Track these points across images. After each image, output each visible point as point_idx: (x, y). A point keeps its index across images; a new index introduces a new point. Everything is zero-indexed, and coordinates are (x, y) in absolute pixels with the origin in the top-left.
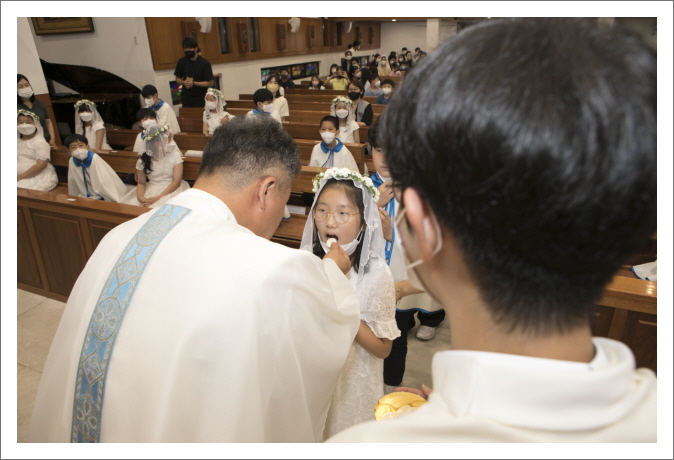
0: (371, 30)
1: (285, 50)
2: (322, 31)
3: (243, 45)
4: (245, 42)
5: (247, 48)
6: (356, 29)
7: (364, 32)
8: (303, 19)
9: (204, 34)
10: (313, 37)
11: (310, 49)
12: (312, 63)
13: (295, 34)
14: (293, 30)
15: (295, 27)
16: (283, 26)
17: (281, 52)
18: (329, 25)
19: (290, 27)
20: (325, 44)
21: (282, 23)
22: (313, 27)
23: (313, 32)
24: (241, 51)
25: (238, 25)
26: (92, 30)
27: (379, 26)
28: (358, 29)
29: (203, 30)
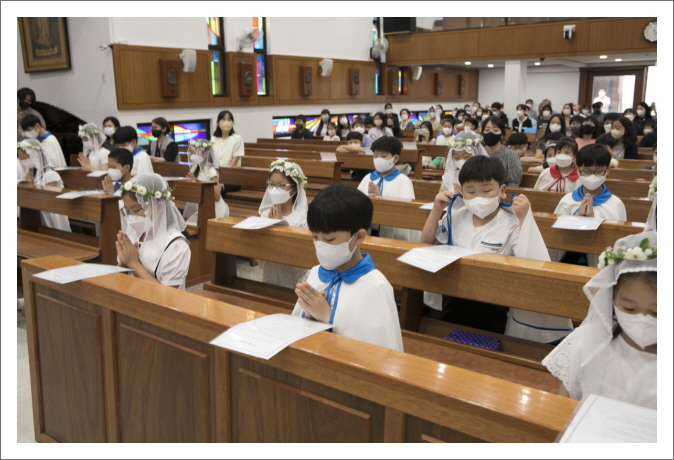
0: (459, 78)
1: (313, 96)
3: (245, 88)
4: (251, 85)
5: (250, 91)
6: (433, 76)
7: (447, 79)
8: (336, 61)
10: (357, 83)
11: (353, 97)
12: (359, 114)
13: (328, 78)
14: (324, 74)
15: (327, 68)
16: (310, 69)
17: (304, 97)
18: (387, 70)
19: (320, 69)
20: (381, 92)
21: (311, 64)
22: (357, 72)
23: (357, 77)
24: (242, 95)
25: (240, 65)
26: (69, 67)
27: (475, 73)
28: (436, 76)
29: (186, 69)
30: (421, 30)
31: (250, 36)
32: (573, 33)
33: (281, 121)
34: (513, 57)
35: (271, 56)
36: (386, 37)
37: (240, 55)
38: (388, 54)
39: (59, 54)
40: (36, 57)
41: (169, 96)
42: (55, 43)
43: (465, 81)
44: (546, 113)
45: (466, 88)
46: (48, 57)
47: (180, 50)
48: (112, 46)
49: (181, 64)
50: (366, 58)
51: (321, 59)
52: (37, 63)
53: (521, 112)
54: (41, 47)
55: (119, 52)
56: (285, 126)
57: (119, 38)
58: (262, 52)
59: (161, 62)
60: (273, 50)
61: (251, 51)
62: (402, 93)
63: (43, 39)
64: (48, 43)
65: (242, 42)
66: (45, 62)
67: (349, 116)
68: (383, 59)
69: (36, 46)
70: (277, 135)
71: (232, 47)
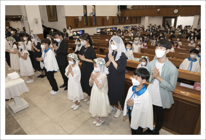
1: (105, 25)
2: (118, 19)
4: (92, 23)
8: (109, 17)
9: (80, 21)
10: (114, 21)
11: (113, 24)
12: (115, 28)
13: (108, 20)
14: (107, 20)
15: (108, 18)
16: (104, 19)
17: (103, 25)
18: (120, 18)
19: (106, 19)
20: (119, 23)
22: (114, 19)
23: (114, 20)
24: (90, 25)
25: (90, 19)
26: (57, 20)
27: (140, 18)
28: (131, 19)
29: (80, 20)
30: (128, 9)
31: (92, 13)
32: (159, 11)
33: (98, 30)
34: (147, 16)
36: (121, 11)
37: (90, 17)
38: (121, 14)
39: (55, 18)
40: (50, 18)
41: (76, 26)
42: (54, 16)
43: (138, 19)
44: (153, 28)
45: (138, 21)
46: (53, 18)
47: (78, 17)
48: (65, 17)
49: (79, 19)
50: (116, 16)
51: (106, 16)
52: (51, 19)
53: (148, 28)
54: (51, 16)
55: (67, 18)
56: (99, 31)
57: (67, 15)
58: (94, 16)
59: (75, 19)
60: (97, 15)
61: (92, 16)
62: (124, 22)
63: (52, 15)
64: (53, 16)
65: (90, 14)
66: (52, 19)
67: (112, 28)
68: (120, 16)
69: (50, 16)
70: (98, 33)
71: (88, 15)
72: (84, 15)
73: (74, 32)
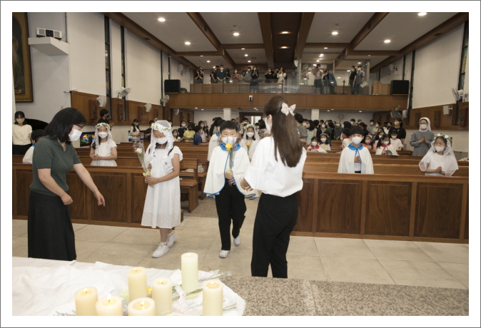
0: (189, 115)
1: (143, 121)
2: (162, 113)
3: (121, 116)
4: (122, 115)
5: (122, 118)
6: (181, 113)
7: (185, 115)
8: (153, 105)
13: (149, 113)
14: (148, 111)
15: (148, 109)
16: (141, 108)
18: (166, 109)
19: (145, 108)
21: (142, 106)
22: (157, 110)
24: (119, 120)
25: (118, 104)
26: (32, 101)
29: (101, 105)
31: (125, 92)
35: (128, 101)
37: (117, 99)
42: (19, 87)
47: (97, 96)
48: (71, 92)
49: (98, 102)
50: (158, 104)
51: (146, 104)
55: (74, 94)
57: (73, 89)
58: (124, 98)
59: (90, 101)
60: (129, 98)
61: (120, 98)
68: (165, 105)
71: (114, 96)
72: (107, 95)
73: (85, 136)
